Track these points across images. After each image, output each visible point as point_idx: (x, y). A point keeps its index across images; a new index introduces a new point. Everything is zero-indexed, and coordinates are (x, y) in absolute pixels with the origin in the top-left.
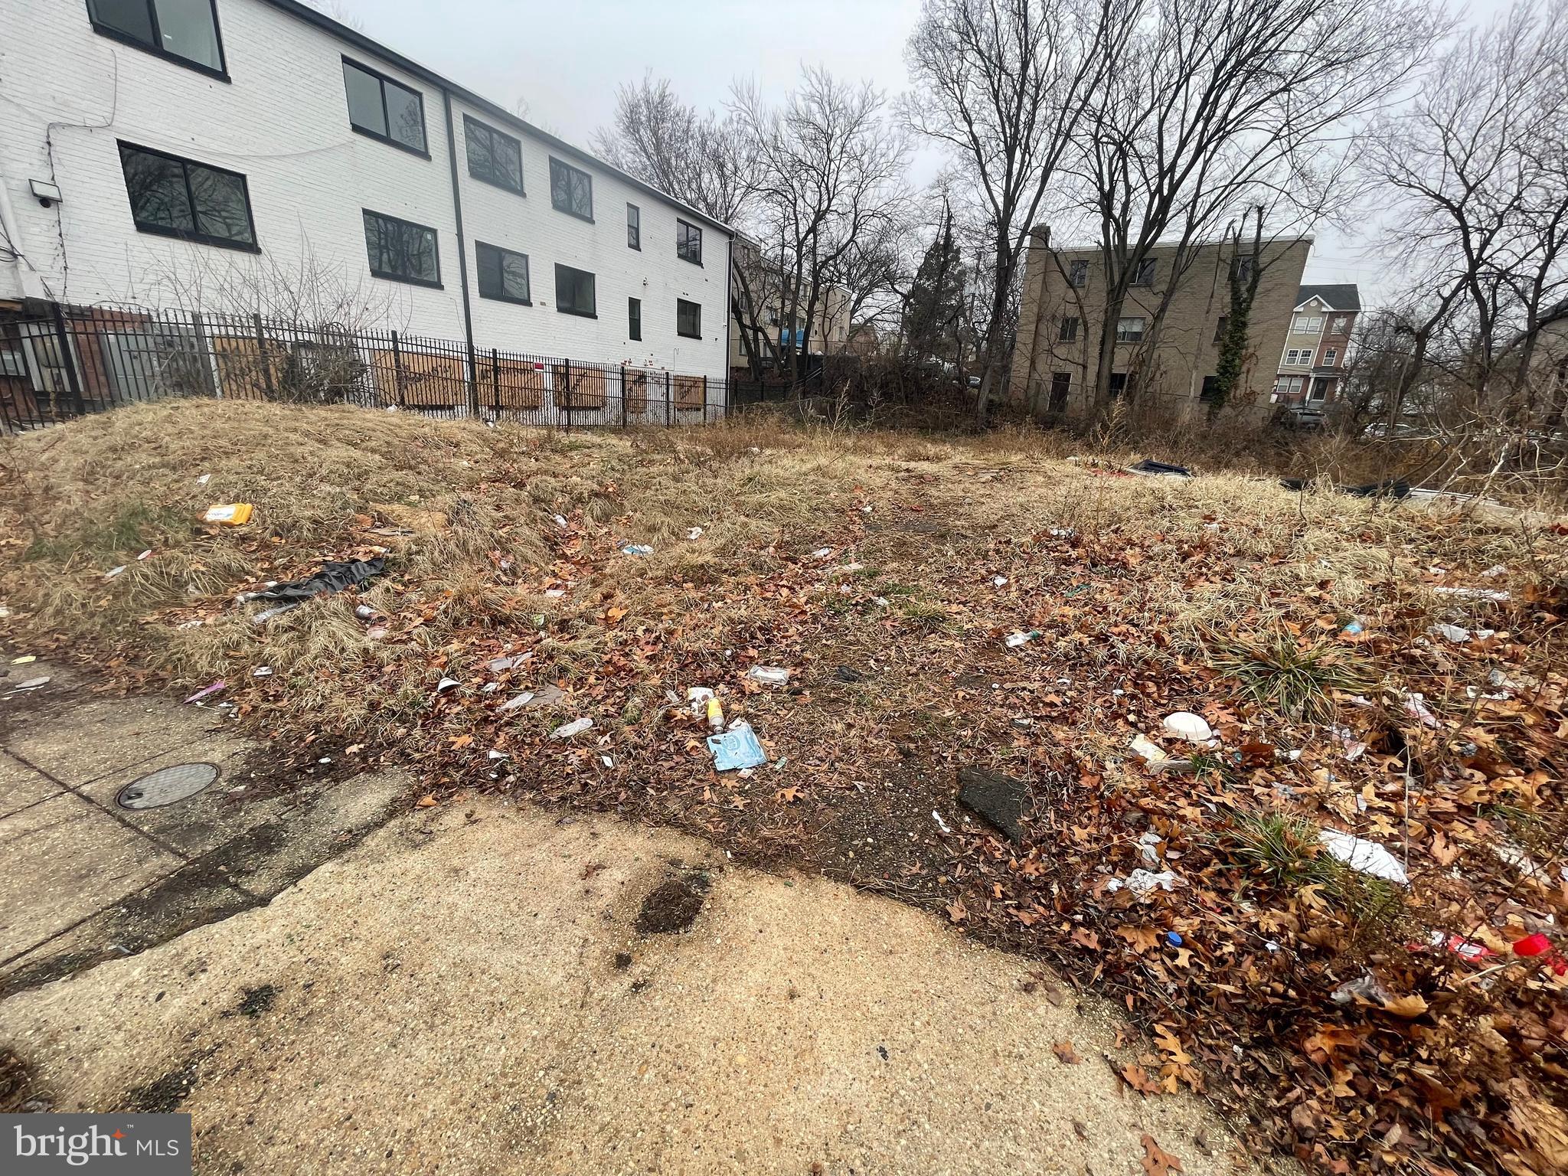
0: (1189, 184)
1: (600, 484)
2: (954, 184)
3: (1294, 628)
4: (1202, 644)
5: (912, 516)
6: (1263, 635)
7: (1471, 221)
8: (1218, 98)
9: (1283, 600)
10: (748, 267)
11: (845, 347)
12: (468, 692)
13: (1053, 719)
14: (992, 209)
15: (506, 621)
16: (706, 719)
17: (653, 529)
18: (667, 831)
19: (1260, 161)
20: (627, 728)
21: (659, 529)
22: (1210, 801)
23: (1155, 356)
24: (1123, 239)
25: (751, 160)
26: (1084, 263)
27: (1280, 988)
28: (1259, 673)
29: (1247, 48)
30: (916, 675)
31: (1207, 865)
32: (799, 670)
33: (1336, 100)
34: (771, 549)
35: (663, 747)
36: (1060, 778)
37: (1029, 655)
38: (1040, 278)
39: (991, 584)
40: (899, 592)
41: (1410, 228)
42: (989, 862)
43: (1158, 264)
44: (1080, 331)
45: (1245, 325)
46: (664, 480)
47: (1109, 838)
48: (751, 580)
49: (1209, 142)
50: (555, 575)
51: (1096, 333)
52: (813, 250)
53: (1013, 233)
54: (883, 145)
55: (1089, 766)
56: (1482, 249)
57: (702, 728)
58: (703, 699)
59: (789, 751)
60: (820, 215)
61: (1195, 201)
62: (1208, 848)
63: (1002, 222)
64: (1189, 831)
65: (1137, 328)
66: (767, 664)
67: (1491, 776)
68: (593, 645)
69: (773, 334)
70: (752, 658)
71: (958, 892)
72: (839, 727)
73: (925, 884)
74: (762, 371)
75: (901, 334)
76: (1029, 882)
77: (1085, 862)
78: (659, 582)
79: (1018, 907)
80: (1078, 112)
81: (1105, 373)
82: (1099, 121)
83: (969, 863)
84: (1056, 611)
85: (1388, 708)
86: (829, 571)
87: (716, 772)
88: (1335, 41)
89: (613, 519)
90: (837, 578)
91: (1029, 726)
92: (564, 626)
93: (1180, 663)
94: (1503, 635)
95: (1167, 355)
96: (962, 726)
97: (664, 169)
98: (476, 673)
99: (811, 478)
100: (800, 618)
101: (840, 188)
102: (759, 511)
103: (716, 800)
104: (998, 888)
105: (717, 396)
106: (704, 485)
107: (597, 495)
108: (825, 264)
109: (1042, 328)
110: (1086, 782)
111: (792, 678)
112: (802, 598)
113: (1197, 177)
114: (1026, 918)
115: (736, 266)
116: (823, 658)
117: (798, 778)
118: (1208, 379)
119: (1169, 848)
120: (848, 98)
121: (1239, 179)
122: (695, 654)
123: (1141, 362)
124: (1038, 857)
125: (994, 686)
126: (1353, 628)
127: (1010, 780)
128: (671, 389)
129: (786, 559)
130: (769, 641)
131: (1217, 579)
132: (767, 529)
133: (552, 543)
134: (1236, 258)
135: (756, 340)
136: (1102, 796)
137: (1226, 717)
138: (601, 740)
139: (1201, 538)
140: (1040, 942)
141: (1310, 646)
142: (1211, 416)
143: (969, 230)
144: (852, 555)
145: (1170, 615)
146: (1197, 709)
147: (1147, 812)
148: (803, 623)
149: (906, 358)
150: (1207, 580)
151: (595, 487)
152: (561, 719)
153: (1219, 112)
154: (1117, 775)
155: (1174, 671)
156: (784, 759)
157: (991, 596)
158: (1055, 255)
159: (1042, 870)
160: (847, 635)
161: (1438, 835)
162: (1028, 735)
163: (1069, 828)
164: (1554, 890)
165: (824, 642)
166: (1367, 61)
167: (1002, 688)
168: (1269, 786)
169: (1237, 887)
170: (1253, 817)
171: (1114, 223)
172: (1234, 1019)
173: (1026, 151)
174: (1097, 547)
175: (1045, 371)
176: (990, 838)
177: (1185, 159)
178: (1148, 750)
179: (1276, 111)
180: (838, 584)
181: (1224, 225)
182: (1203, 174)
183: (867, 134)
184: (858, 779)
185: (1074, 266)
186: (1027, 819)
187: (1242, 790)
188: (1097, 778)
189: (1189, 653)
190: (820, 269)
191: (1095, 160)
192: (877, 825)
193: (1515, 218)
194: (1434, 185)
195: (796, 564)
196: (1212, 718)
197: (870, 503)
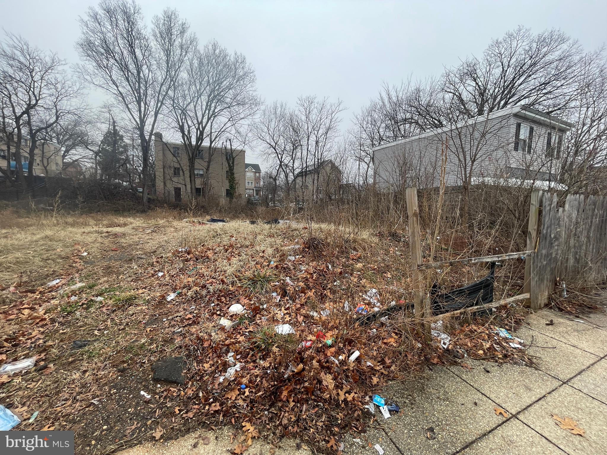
0: (208, 128)
2: (114, 109)
3: (259, 266)
4: (236, 279)
5: (112, 253)
6: (251, 271)
7: (278, 152)
8: (211, 105)
9: (255, 258)
11: (61, 173)
13: (190, 325)
14: (135, 123)
19: (227, 126)
22: (246, 332)
23: (209, 182)
24: (190, 142)
26: (178, 148)
28: (252, 283)
29: (216, 93)
30: (124, 329)
31: (249, 354)
32: (43, 355)
33: (242, 114)
34: (12, 289)
36: (196, 348)
37: (177, 302)
38: (161, 152)
39: (156, 276)
40: (109, 292)
41: (266, 151)
42: (171, 400)
43: (204, 152)
44: (181, 173)
45: (233, 174)
47: (217, 362)
49: (211, 117)
51: (187, 174)
52: (29, 123)
53: (147, 135)
54: (69, 83)
55: (206, 337)
56: (281, 159)
59: (40, 406)
60: (30, 107)
61: (211, 134)
62: (248, 349)
63: (141, 128)
64: (242, 345)
65: (201, 172)
66: (15, 360)
67: (305, 294)
71: (158, 423)
72: (77, 376)
73: (140, 430)
75: (96, 169)
76: (190, 397)
77: (210, 377)
79: (187, 412)
80: (165, 96)
81: (193, 187)
82: (173, 101)
83: (162, 406)
84: (185, 281)
85: (283, 284)
86: (61, 291)
88: (239, 98)
90: (67, 294)
91: (181, 332)
93: (231, 287)
94: (300, 256)
95: (213, 182)
96: (151, 344)
99: (42, 242)
100: (40, 324)
101: (43, 96)
104: (177, 409)
108: (38, 131)
109: (166, 170)
110: (206, 345)
111: (37, 361)
112: (41, 311)
113: (210, 127)
114: (190, 415)
116: (61, 341)
117: (49, 419)
118: (227, 190)
119: (237, 355)
121: (222, 130)
123: (205, 184)
124: (192, 385)
125: (165, 320)
126: (272, 263)
127: (176, 358)
129: (26, 292)
130: (15, 345)
131: (237, 256)
132: (7, 277)
134: (227, 153)
136: (212, 347)
137: (246, 301)
139: (230, 243)
140: (198, 421)
141: (263, 271)
142: (230, 202)
143: (124, 128)
144: (77, 280)
145: (225, 271)
146: (238, 302)
147: (228, 345)
148: (44, 325)
149: (102, 180)
150: (234, 257)
153: (212, 109)
154: (216, 337)
155: (230, 291)
156: (36, 414)
157: (157, 282)
158: (166, 144)
159: (194, 390)
160: (77, 323)
161: (298, 315)
162: (181, 335)
163: (202, 366)
164: (320, 318)
165: (61, 331)
166: (247, 106)
167: (167, 320)
168: (261, 319)
169: (258, 357)
170: (258, 332)
171: (186, 136)
172: (264, 403)
173: (146, 104)
174: (197, 253)
175: (170, 187)
176: (171, 388)
177: (205, 121)
178: (225, 322)
179: (228, 113)
180: (68, 297)
181: (221, 143)
182: (211, 126)
183: (58, 75)
184: (93, 398)
185: (175, 149)
186: (185, 371)
187: (254, 324)
188: (210, 341)
189: (233, 283)
190: (36, 133)
191: (174, 113)
192: (108, 417)
193: (285, 152)
194: (269, 141)
195: (35, 293)
196: (243, 303)
197: (86, 251)
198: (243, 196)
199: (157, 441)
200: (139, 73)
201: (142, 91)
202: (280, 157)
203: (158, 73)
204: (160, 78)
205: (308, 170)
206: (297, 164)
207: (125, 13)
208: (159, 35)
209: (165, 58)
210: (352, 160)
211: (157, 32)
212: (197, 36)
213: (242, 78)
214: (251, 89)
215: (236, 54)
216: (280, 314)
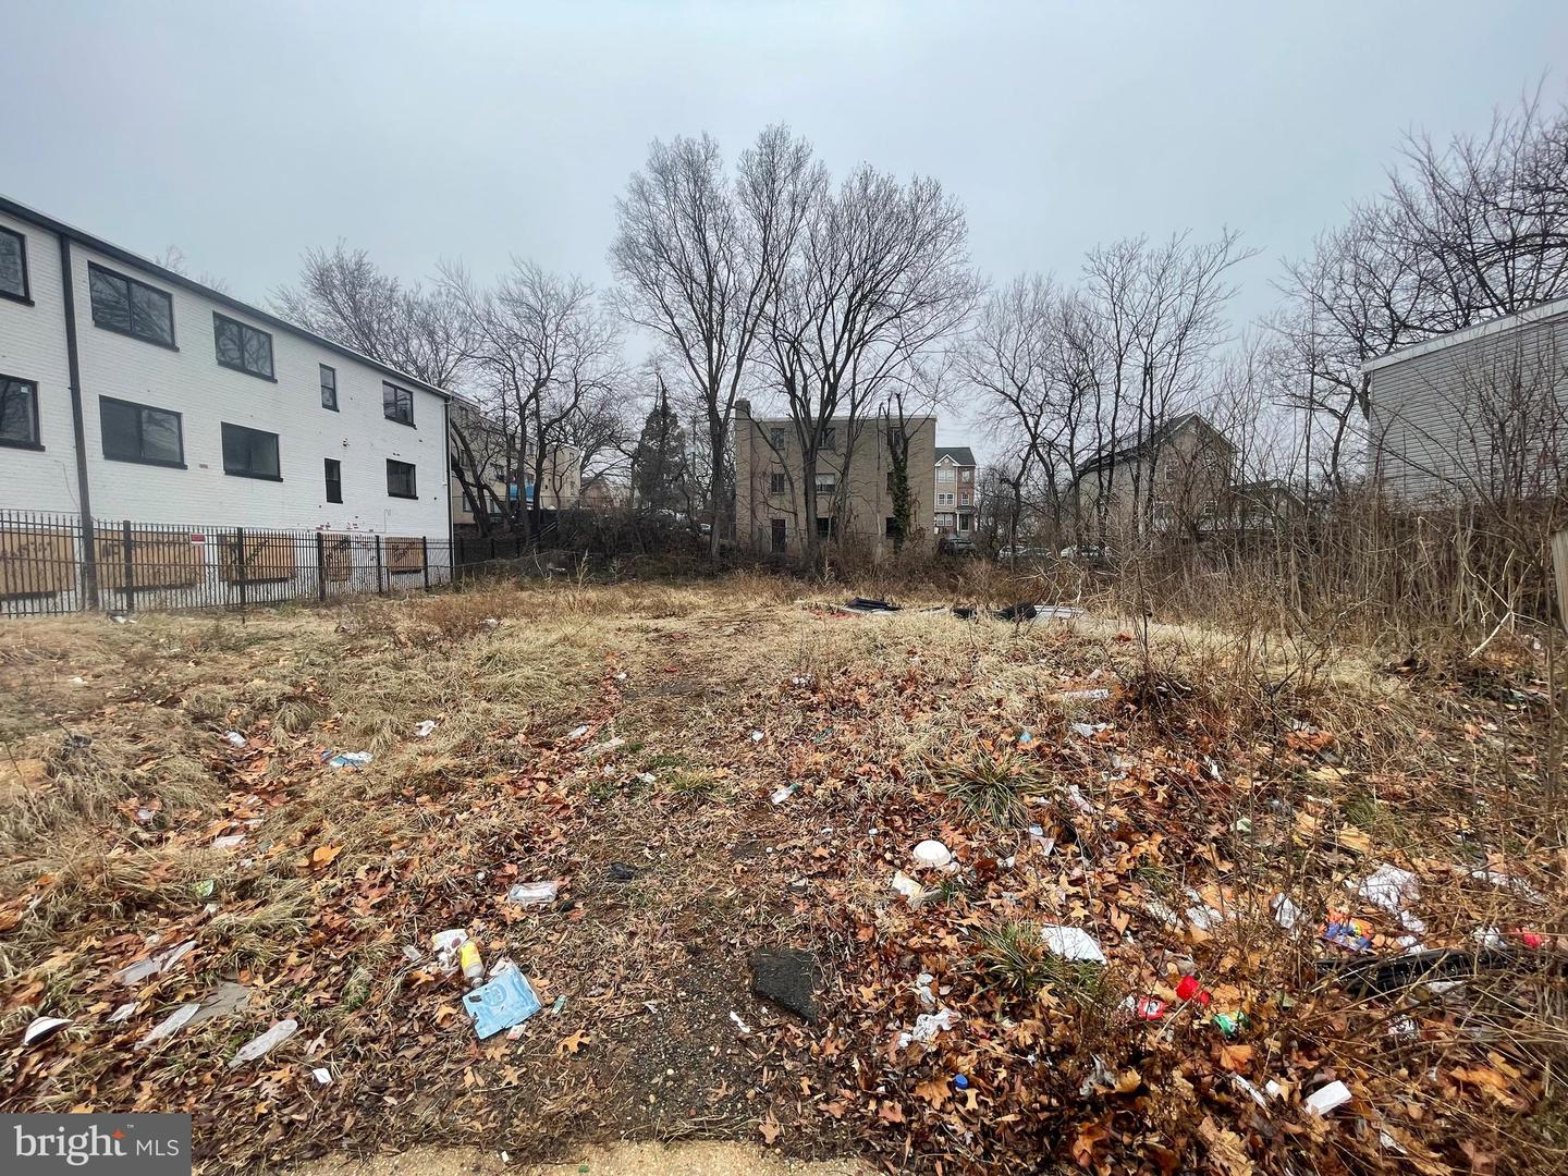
0: (847, 375)
1: (294, 685)
2: (665, 364)
3: (988, 743)
4: (928, 772)
5: (667, 678)
6: (968, 756)
7: (1025, 409)
8: (854, 318)
9: (976, 720)
10: (468, 427)
11: (578, 502)
12: (83, 1032)
13: (824, 875)
14: (700, 387)
15: (149, 902)
16: (460, 972)
17: (370, 731)
18: (419, 1153)
19: (892, 362)
20: (349, 1017)
21: (379, 730)
22: (961, 925)
23: (848, 503)
24: (808, 413)
25: (464, 331)
26: (782, 430)
27: (1044, 1099)
28: (973, 791)
29: (868, 287)
30: (694, 855)
31: (971, 991)
32: (568, 879)
33: (930, 326)
34: (521, 737)
35: (404, 1030)
36: (841, 939)
37: (793, 810)
38: (748, 441)
39: (750, 740)
40: (665, 764)
41: (993, 411)
42: (792, 1056)
43: (837, 432)
44: (787, 486)
45: (905, 479)
46: (383, 671)
47: (892, 990)
48: (501, 778)
49: (855, 347)
50: (228, 814)
51: (800, 487)
52: (536, 414)
53: (721, 408)
54: (596, 327)
55: (863, 917)
56: (1036, 428)
57: (455, 985)
58: (456, 946)
59: (567, 985)
60: (541, 383)
61: (853, 388)
62: (969, 974)
63: (710, 396)
64: (952, 961)
65: (830, 481)
66: (529, 880)
67: (1131, 845)
68: (294, 908)
69: (500, 490)
70: (511, 877)
71: (768, 1102)
72: (620, 939)
73: (734, 1106)
74: (491, 527)
75: (633, 488)
76: (832, 1065)
77: (876, 1024)
78: (381, 801)
79: (827, 1100)
80: (757, 318)
81: (812, 518)
82: (774, 324)
83: (773, 1063)
84: (810, 760)
85: (1060, 804)
86: (589, 751)
87: (479, 1042)
88: (921, 288)
89: (314, 725)
90: (598, 759)
91: (805, 888)
92: (245, 889)
93: (915, 792)
94: (1112, 726)
95: (856, 502)
96: (745, 904)
97: (364, 331)
98: (97, 997)
99: (559, 648)
100: (562, 814)
101: (558, 360)
102: (502, 693)
103: (481, 1082)
104: (805, 1083)
105: (440, 558)
106: (434, 670)
107: (290, 699)
108: (549, 425)
109: (756, 483)
110: (863, 936)
111: (560, 891)
112: (562, 789)
113: (851, 370)
114: (835, 1109)
115: (454, 426)
116: (593, 858)
117: (581, 1017)
118: (889, 520)
119: (941, 984)
120: (559, 286)
121: (880, 375)
122: (439, 888)
123: (837, 508)
124: (836, 1033)
125: (769, 850)
126: (1025, 738)
127: (798, 953)
128: (383, 553)
129: (540, 745)
130: (529, 850)
131: (927, 708)
132: (514, 713)
133: (223, 772)
134: (890, 429)
135: (482, 497)
136: (878, 946)
137: (957, 837)
138: (310, 1046)
139: (909, 672)
140: (853, 1133)
141: (1001, 760)
142: (897, 550)
143: (682, 401)
144: (612, 730)
145: (899, 748)
146: (936, 835)
147: (917, 952)
148: (567, 819)
149: (641, 511)
150: (921, 710)
151: (288, 689)
152: (246, 1031)
153: (858, 327)
154: (887, 922)
155: (913, 801)
156: (562, 998)
157: (752, 754)
158: (757, 425)
159: (841, 1047)
160: (616, 824)
161: (1113, 907)
162: (805, 897)
163: (857, 991)
164: (1187, 932)
165: (592, 837)
166: (943, 303)
167: (775, 851)
168: (1000, 897)
169: (997, 1007)
170: (994, 932)
171: (799, 401)
172: (1020, 1149)
173: (721, 342)
174: (832, 691)
175: (764, 519)
176: (789, 1026)
177: (841, 358)
178: (904, 884)
179: (894, 330)
180: (600, 766)
181: (877, 406)
182: (855, 369)
183: (579, 317)
184: (648, 998)
185: (774, 434)
186: (819, 992)
187: (982, 906)
188: (872, 928)
189: (920, 782)
190: (546, 430)
191: (776, 353)
192: (675, 1048)
193: (1048, 408)
194: (999, 385)
195: (552, 749)
196: (949, 841)
197: (623, 669)
198: (927, 533)
199: (767, 1146)
200: (710, 280)
201: (714, 318)
202: (1031, 424)
203: (747, 271)
204: (749, 280)
205: (1117, 450)
206: (1084, 437)
207: (690, 164)
208: (749, 190)
209: (759, 235)
210: (1274, 409)
211: (747, 184)
212: (828, 167)
213: (931, 236)
214: (953, 259)
215: (916, 183)
216: (1056, 894)
